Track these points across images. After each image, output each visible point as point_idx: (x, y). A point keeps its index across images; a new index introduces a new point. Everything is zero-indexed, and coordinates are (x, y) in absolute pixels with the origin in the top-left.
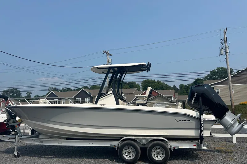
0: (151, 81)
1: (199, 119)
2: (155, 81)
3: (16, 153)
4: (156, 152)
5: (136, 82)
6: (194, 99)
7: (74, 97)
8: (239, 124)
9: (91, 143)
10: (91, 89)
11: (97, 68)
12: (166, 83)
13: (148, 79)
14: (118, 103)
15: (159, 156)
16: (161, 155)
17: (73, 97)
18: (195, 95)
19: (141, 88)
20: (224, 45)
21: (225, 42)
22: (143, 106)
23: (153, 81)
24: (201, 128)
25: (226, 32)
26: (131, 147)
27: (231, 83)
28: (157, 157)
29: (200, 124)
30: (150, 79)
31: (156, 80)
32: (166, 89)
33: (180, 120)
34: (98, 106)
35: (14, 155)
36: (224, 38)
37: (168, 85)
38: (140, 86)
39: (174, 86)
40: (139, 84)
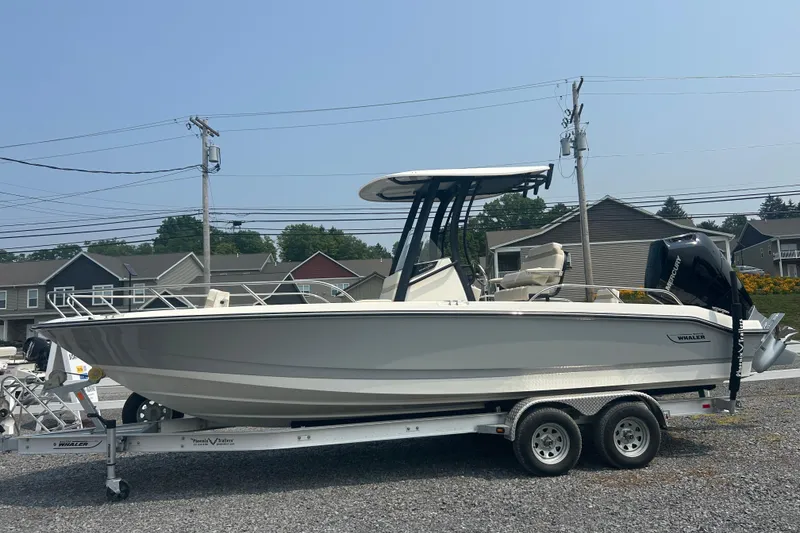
0: (312, 229)
2: (322, 229)
3: (114, 484)
4: (622, 433)
6: (673, 276)
7: (48, 282)
8: (776, 343)
9: (412, 427)
12: (358, 237)
13: (301, 223)
15: (630, 446)
16: (636, 442)
18: (677, 265)
19: (278, 253)
23: (316, 229)
24: (739, 355)
25: (578, 90)
26: (550, 426)
28: (626, 448)
30: (308, 224)
31: (328, 227)
32: (360, 258)
33: (680, 338)
36: (575, 107)
37: (364, 245)
38: (275, 245)
40: (271, 237)
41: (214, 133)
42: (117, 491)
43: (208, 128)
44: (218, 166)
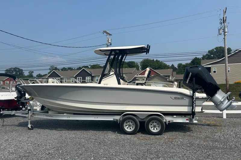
1: (192, 97)
2: (153, 60)
3: (29, 126)
4: (153, 125)
5: (135, 62)
6: (189, 79)
7: (76, 76)
8: (228, 102)
9: (96, 117)
10: (91, 69)
11: (100, 50)
12: (164, 62)
13: (147, 59)
14: (119, 83)
15: (155, 129)
16: (157, 128)
17: (74, 76)
18: (190, 75)
19: (140, 68)
20: (223, 24)
21: (224, 21)
22: (142, 85)
24: (193, 104)
25: (225, 12)
26: (130, 120)
27: (227, 62)
28: (154, 129)
29: (192, 101)
30: (149, 59)
31: (155, 60)
33: (175, 98)
34: (102, 85)
35: (28, 128)
36: (223, 18)
38: (139, 65)
39: (173, 65)
41: (110, 35)
42: (30, 128)
43: (108, 33)
44: (111, 44)
